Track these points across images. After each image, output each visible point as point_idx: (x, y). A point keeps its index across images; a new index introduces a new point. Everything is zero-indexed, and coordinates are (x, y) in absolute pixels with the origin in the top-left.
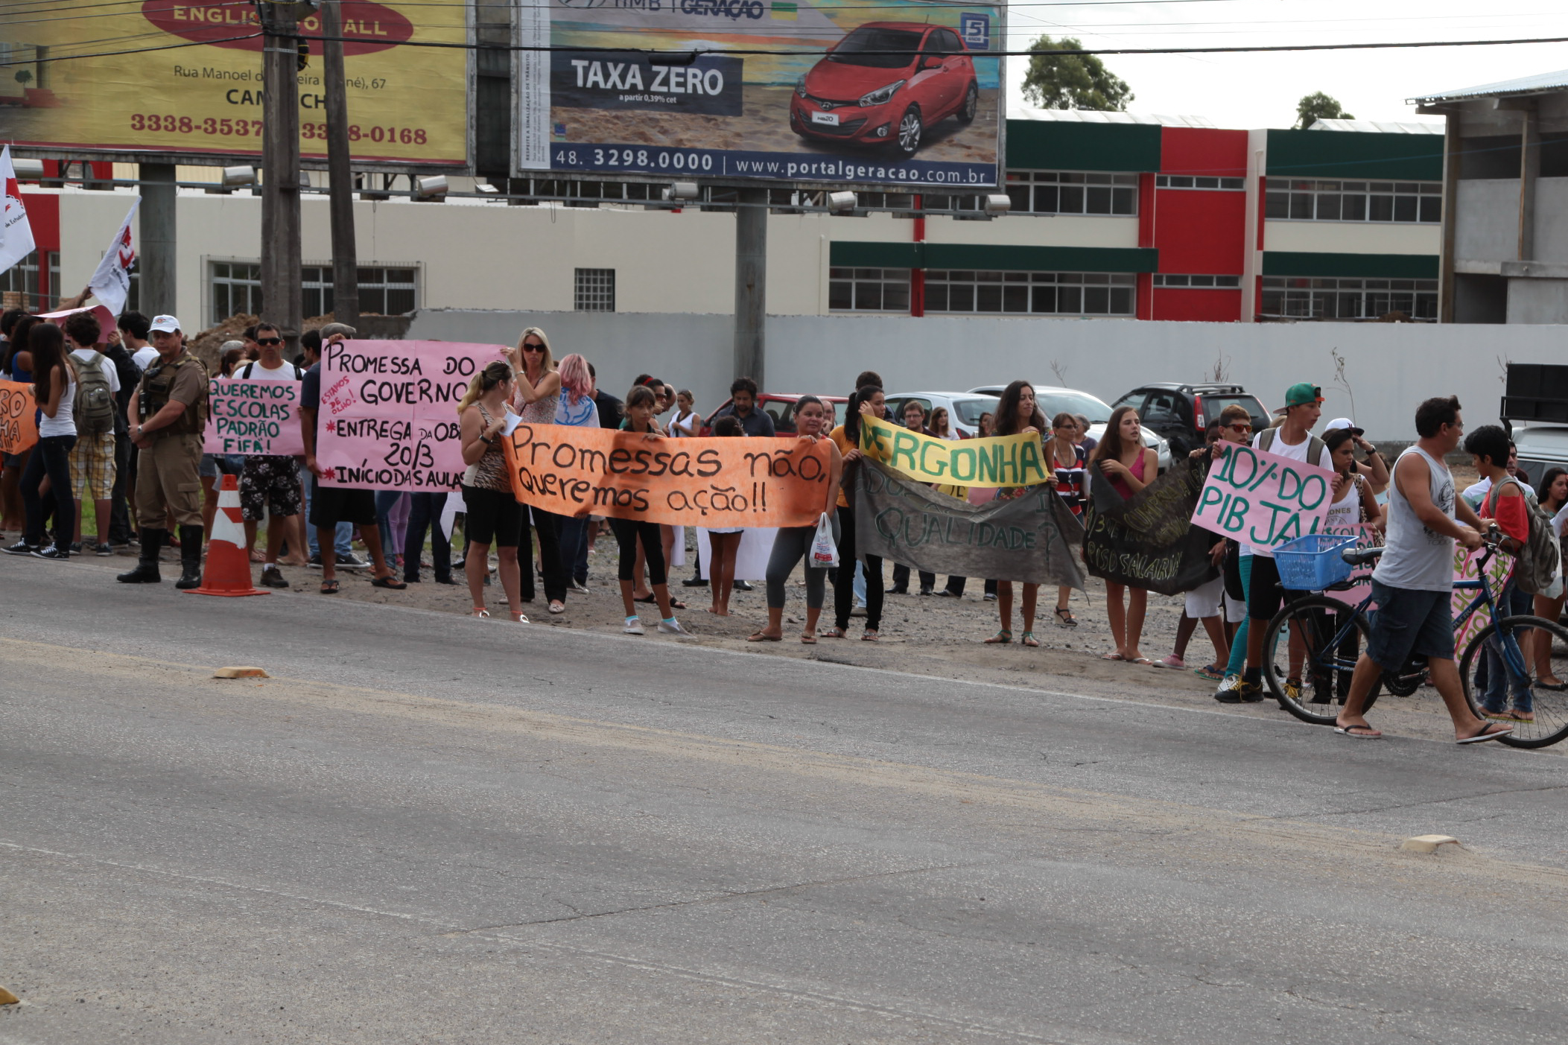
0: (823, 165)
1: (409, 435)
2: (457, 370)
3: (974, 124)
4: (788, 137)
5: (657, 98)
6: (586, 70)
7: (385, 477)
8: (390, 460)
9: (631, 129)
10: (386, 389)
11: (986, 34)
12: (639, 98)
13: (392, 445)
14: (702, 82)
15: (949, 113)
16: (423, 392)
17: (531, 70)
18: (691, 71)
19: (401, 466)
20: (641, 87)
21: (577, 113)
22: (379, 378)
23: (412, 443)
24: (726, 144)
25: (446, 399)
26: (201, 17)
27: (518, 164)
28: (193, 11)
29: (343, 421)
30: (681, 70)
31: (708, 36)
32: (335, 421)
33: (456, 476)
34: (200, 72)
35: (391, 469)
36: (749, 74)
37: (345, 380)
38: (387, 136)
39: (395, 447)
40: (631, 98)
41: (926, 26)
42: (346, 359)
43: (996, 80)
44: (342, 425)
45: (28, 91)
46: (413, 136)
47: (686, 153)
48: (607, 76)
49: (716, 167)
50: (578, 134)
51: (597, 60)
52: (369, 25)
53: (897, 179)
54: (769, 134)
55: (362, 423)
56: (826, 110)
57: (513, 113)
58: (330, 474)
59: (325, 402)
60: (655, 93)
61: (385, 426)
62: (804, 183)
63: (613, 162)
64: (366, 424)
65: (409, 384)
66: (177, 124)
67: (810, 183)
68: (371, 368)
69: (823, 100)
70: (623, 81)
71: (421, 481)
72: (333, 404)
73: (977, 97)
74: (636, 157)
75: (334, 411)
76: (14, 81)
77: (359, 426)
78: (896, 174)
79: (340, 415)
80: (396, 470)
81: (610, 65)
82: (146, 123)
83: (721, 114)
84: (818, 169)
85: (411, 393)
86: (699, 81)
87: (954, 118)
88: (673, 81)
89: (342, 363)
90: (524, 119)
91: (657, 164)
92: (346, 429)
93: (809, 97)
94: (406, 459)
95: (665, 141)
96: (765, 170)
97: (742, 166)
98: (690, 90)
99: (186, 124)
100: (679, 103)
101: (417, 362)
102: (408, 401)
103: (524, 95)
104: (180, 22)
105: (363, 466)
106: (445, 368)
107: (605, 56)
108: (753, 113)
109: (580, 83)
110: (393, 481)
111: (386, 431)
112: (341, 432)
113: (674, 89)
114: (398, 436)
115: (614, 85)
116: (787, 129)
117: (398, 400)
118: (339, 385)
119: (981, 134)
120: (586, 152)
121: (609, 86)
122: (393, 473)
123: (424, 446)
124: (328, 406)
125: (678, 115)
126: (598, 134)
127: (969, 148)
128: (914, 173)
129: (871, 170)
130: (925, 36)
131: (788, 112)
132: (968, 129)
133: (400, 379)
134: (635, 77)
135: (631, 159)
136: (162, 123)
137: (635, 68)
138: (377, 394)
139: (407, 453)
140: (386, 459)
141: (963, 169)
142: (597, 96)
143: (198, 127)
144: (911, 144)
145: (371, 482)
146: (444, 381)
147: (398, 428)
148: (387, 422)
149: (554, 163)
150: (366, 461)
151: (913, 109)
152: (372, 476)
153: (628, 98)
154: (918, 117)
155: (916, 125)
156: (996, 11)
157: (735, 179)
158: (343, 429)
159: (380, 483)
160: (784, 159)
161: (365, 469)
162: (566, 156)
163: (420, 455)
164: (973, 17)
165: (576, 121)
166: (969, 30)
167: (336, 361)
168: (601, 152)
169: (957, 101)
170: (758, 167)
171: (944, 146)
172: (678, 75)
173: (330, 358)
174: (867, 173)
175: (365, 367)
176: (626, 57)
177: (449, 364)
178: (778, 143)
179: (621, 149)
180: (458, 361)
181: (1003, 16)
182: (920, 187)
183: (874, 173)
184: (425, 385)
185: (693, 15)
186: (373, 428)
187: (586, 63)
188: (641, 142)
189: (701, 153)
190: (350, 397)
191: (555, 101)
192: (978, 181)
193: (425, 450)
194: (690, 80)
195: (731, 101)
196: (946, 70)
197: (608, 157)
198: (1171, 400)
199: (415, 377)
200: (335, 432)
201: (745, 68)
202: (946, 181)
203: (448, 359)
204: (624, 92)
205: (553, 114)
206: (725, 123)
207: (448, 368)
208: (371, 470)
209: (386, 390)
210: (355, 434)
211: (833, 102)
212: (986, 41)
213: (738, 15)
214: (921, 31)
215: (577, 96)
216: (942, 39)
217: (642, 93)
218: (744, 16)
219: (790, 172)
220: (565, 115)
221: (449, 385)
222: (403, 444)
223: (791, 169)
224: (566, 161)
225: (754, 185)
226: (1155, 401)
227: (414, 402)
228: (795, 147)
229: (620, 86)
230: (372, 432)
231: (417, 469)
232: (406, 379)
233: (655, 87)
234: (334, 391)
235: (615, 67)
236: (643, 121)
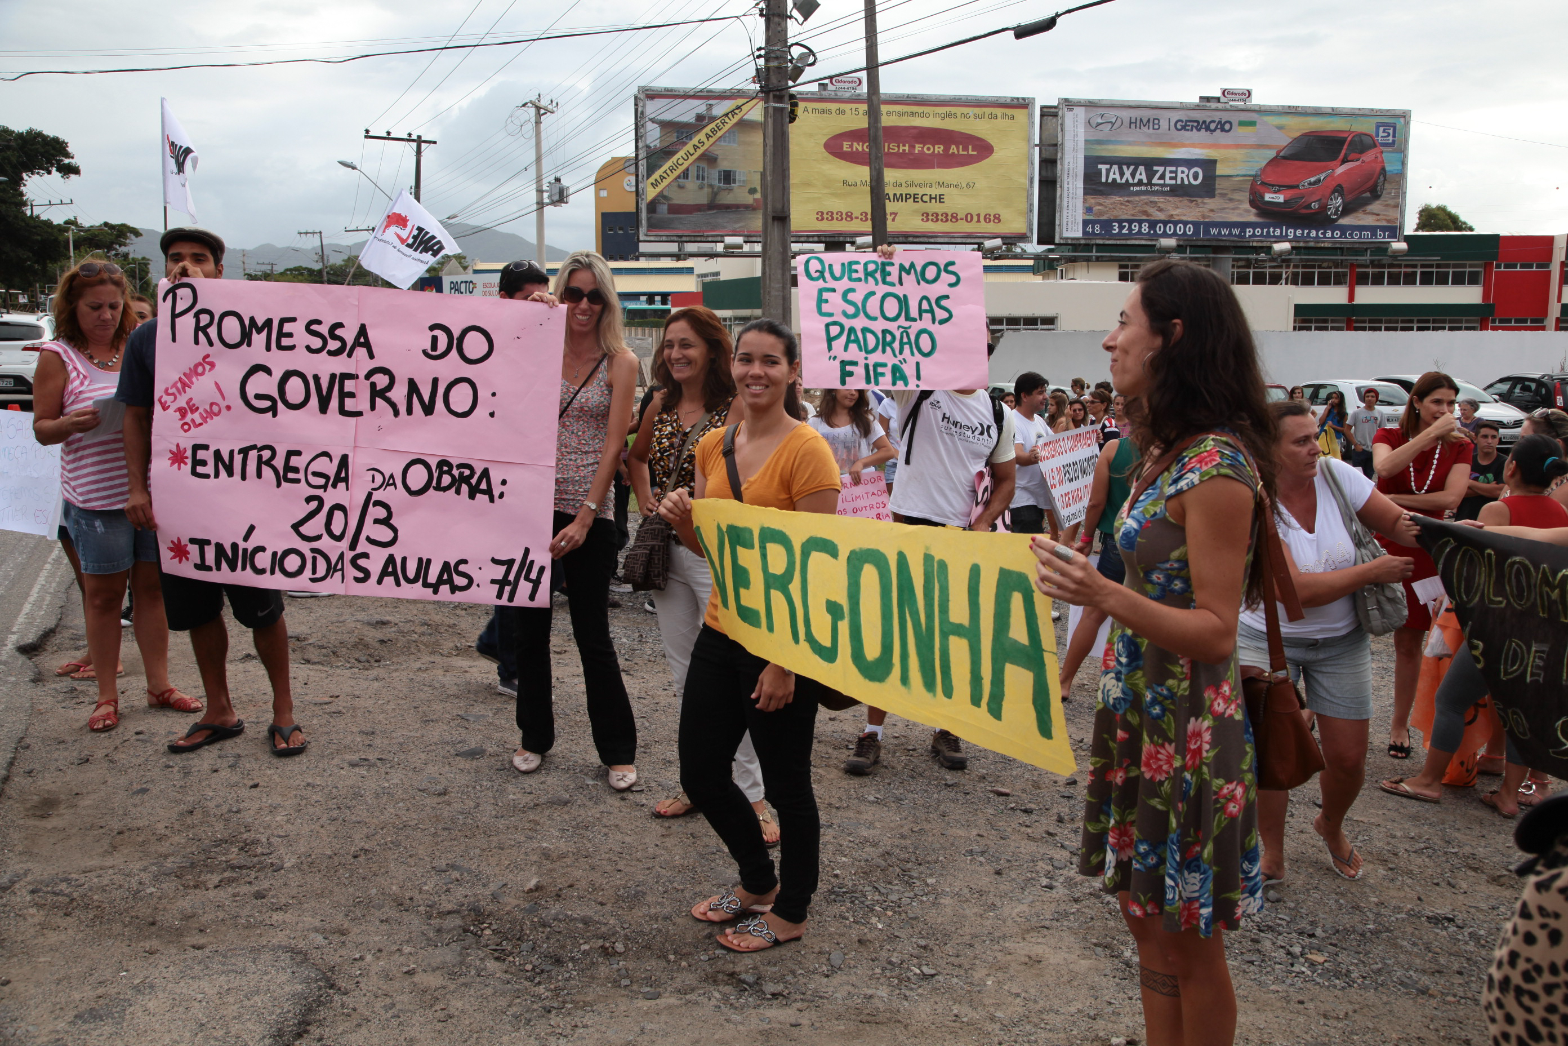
0: (1272, 229)
1: (346, 480)
2: (454, 352)
3: (1382, 198)
4: (1247, 211)
5: (1156, 188)
6: (1108, 171)
7: (292, 563)
8: (304, 529)
9: (1138, 208)
10: (295, 385)
11: (1394, 136)
12: (1144, 188)
13: (309, 500)
14: (1188, 176)
15: (1364, 192)
16: (376, 393)
17: (1071, 172)
18: (1180, 169)
19: (326, 543)
20: (1145, 181)
21: (1101, 200)
22: (279, 362)
23: (352, 496)
24: (1203, 217)
25: (429, 409)
26: (860, 149)
27: (1061, 233)
28: (855, 144)
29: (206, 447)
30: (1174, 169)
31: (1193, 146)
32: (187, 444)
33: (446, 565)
34: (859, 183)
35: (305, 547)
36: (1220, 170)
37: (207, 363)
38: (975, 218)
39: (314, 504)
40: (1139, 188)
41: (1350, 132)
42: (205, 319)
43: (1400, 168)
44: (201, 454)
45: (755, 200)
46: (992, 218)
47: (1175, 223)
48: (1122, 174)
49: (1196, 231)
50: (1101, 213)
51: (1115, 164)
52: (965, 149)
53: (1325, 237)
54: (1233, 209)
55: (245, 451)
56: (1275, 192)
57: (1058, 201)
58: (179, 551)
59: (165, 408)
60: (1155, 185)
61: (294, 461)
62: (1257, 241)
63: (1125, 231)
64: (253, 454)
65: (345, 376)
66: (844, 216)
67: (1261, 241)
68: (259, 339)
69: (1273, 186)
70: (1133, 177)
71: (367, 574)
72: (182, 412)
73: (1385, 179)
74: (1140, 227)
75: (186, 427)
76: (747, 194)
77: (238, 459)
78: (1324, 234)
79: (197, 436)
80: (314, 550)
81: (1125, 167)
82: (825, 216)
83: (1200, 197)
84: (1268, 232)
85: (352, 395)
86: (1185, 176)
87: (1368, 194)
88: (1167, 176)
89: (198, 328)
90: (1065, 204)
91: (1155, 231)
92: (211, 463)
93: (1263, 183)
94: (337, 530)
95: (1161, 216)
96: (1230, 234)
97: (1214, 231)
98: (1179, 182)
99: (850, 216)
100: (1171, 190)
101: (363, 330)
102: (343, 411)
103: (1066, 189)
104: (847, 153)
105: (246, 539)
106: (428, 346)
107: (1121, 162)
108: (1223, 195)
109: (1104, 180)
110: (308, 573)
111: (296, 470)
112: (200, 469)
113: (1168, 181)
114: (321, 481)
115: (1127, 180)
116: (1247, 206)
117: (324, 408)
118: (195, 371)
119: (1387, 205)
120: (1107, 225)
121: (1124, 181)
122: (309, 555)
123: (378, 503)
124: (172, 414)
125: (1170, 199)
126: (1115, 213)
127: (1378, 215)
128: (1337, 233)
129: (1306, 231)
130: (1349, 139)
131: (1248, 194)
132: (1378, 202)
133: (326, 366)
134: (1142, 175)
135: (1137, 229)
136: (835, 216)
137: (1141, 169)
138: (275, 394)
139: (338, 515)
140: (296, 527)
141: (1373, 229)
142: (1115, 188)
143: (857, 218)
144: (1336, 213)
145: (261, 572)
146: (425, 371)
147: (323, 465)
148: (298, 453)
149: (1085, 232)
150: (252, 528)
151: (1339, 190)
152: (263, 560)
153: (1136, 189)
154: (1341, 195)
155: (1340, 201)
156: (1402, 120)
157: (1209, 240)
158: (204, 463)
159: (278, 573)
160: (1243, 226)
161: (250, 545)
162: (1093, 228)
163: (369, 520)
164: (1384, 125)
165: (1100, 204)
166: (1381, 134)
167: (185, 325)
168: (1117, 225)
169: (1371, 183)
170: (1225, 231)
171: (1360, 214)
172: (1171, 172)
173: (174, 316)
174: (1303, 234)
175: (246, 338)
176: (1135, 162)
177: (435, 339)
178: (1240, 215)
179: (1130, 222)
180: (456, 334)
181: (1407, 123)
182: (1341, 243)
183: (1308, 234)
184: (381, 381)
185: (1183, 132)
186: (268, 463)
187: (1108, 166)
188: (1144, 218)
189: (1185, 223)
190: (218, 399)
191: (1086, 192)
192: (1384, 237)
193: (382, 513)
194: (1180, 175)
195: (1208, 188)
196: (1363, 162)
197: (1121, 228)
198: (1533, 386)
199: (359, 363)
200: (187, 468)
201: (1218, 165)
202: (1360, 237)
203: (432, 328)
204: (1134, 185)
205: (1085, 201)
206: (1203, 203)
207: (434, 347)
208: (262, 549)
209: (295, 389)
210: (230, 473)
211: (1280, 186)
212: (1394, 141)
213: (1214, 130)
214: (1346, 135)
215: (1101, 188)
216: (1361, 141)
217: (1146, 185)
218: (1218, 131)
219: (1248, 234)
220: (1093, 201)
221: (435, 382)
222: (332, 497)
223: (1249, 232)
224: (1093, 231)
225: (1222, 244)
226: (1519, 386)
227: (359, 414)
228: (1252, 217)
229: (1131, 181)
230: (267, 472)
231: (360, 549)
232: (340, 365)
233: (1155, 181)
234: (185, 385)
235: (1128, 168)
236: (1146, 203)
